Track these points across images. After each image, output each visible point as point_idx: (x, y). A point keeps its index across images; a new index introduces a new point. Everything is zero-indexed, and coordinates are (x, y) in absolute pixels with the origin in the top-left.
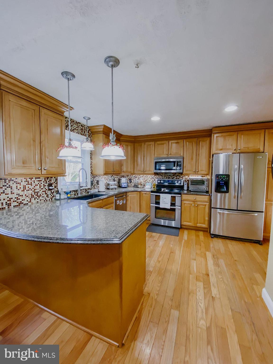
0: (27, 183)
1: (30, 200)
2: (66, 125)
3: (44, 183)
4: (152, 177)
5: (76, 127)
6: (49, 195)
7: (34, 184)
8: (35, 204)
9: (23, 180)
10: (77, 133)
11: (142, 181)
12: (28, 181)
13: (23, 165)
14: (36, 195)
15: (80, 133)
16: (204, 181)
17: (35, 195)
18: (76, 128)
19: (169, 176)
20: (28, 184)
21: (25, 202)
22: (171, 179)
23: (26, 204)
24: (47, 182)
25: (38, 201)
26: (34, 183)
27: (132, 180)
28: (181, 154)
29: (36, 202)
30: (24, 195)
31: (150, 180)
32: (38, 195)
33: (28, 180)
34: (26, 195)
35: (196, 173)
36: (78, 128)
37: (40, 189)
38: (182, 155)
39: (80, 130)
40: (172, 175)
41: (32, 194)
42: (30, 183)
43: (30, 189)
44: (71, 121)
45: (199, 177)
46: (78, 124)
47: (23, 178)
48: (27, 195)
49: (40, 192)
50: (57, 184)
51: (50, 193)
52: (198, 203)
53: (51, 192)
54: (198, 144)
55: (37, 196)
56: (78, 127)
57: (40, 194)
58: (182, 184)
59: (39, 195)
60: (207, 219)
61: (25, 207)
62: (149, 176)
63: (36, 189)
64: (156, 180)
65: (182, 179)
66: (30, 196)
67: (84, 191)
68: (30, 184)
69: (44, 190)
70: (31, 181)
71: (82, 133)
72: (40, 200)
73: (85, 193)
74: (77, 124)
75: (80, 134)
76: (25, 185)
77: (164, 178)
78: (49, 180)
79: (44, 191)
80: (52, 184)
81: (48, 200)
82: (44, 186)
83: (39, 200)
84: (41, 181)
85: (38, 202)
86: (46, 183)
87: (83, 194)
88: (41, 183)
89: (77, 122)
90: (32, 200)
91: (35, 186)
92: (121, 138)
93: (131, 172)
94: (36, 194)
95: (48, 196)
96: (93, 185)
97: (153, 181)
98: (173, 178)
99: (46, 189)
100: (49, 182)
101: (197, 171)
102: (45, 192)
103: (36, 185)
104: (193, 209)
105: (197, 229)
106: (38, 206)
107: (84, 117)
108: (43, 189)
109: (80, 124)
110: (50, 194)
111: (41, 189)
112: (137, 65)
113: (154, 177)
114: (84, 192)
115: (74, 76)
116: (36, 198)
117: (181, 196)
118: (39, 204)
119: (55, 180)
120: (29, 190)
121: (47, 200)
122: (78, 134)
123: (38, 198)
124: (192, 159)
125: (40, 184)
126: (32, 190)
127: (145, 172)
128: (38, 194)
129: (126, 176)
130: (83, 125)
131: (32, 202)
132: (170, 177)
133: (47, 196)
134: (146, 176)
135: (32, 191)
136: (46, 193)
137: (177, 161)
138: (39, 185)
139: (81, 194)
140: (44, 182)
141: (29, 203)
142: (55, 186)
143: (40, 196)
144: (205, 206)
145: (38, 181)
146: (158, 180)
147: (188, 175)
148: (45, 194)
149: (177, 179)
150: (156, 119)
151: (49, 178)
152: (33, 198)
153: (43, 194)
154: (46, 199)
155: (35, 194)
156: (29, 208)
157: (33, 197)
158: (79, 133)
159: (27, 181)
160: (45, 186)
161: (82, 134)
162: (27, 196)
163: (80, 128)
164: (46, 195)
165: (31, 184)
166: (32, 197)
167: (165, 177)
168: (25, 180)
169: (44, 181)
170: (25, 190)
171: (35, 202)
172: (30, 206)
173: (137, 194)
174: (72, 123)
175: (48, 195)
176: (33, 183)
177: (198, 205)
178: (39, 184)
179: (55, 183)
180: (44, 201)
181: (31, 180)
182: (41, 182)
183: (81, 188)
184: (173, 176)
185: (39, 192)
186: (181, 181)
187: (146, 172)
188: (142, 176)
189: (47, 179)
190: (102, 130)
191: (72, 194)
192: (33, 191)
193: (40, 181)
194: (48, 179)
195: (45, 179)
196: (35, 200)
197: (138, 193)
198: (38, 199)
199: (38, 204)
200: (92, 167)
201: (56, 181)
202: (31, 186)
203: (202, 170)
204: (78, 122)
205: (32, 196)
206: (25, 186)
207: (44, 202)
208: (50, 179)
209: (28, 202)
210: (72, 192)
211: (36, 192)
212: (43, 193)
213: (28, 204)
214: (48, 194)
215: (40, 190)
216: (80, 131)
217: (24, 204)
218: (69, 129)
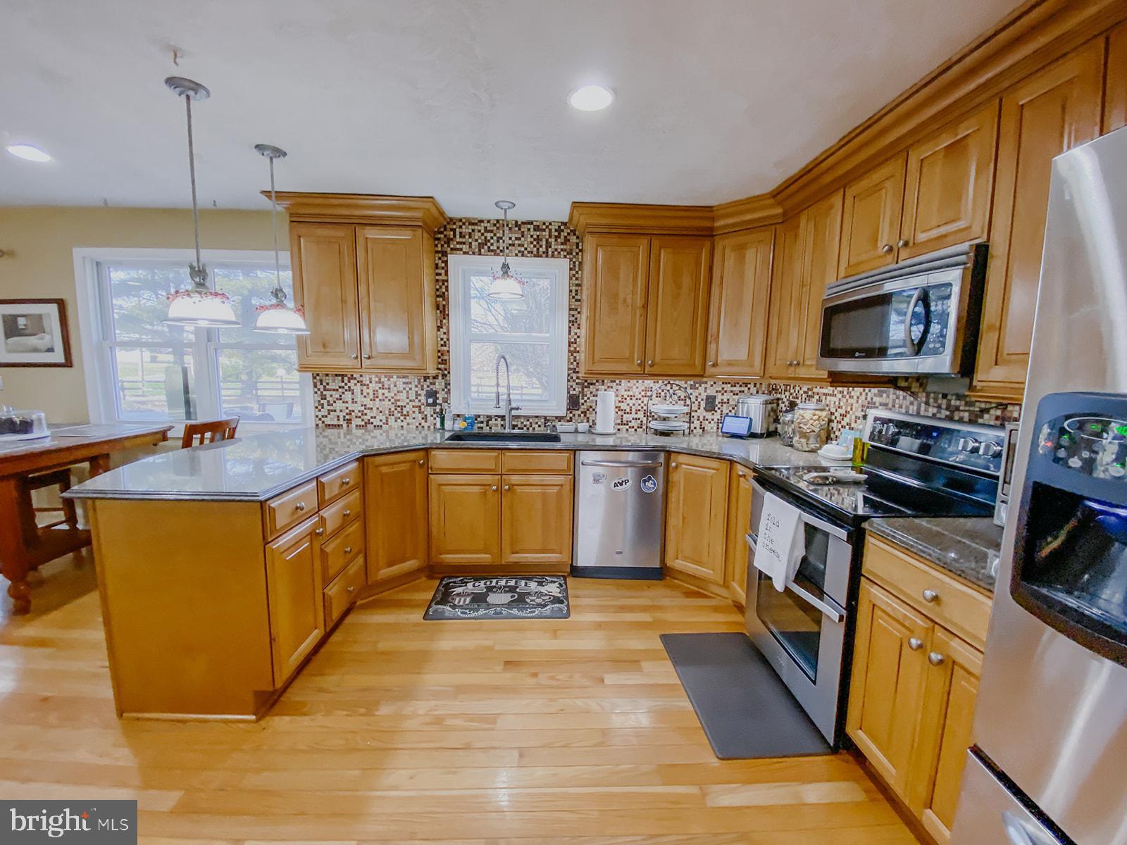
0: (380, 385)
1: (387, 421)
2: (479, 244)
3: (417, 389)
5: (513, 239)
6: (429, 416)
7: (394, 390)
8: (396, 429)
9: (373, 379)
10: (516, 255)
12: (383, 382)
13: (322, 349)
14: (399, 412)
15: (529, 252)
17: (396, 412)
18: (516, 242)
20: (383, 389)
21: (376, 422)
23: (378, 426)
24: (425, 386)
25: (402, 424)
26: (395, 386)
29: (398, 426)
30: (375, 409)
32: (402, 412)
33: (382, 380)
34: (378, 409)
36: (523, 239)
37: (408, 401)
39: (532, 243)
41: (390, 409)
42: (386, 386)
43: (386, 397)
44: (498, 225)
46: (522, 226)
47: (374, 376)
48: (380, 409)
49: (407, 406)
50: (448, 392)
51: (432, 413)
52: (955, 643)
53: (435, 410)
55: (402, 416)
56: (523, 236)
57: (408, 412)
59: (405, 413)
61: (377, 432)
63: (399, 401)
66: (387, 412)
67: (539, 423)
68: (386, 389)
69: (417, 403)
70: (389, 382)
71: (538, 249)
72: (408, 424)
73: (542, 428)
74: (519, 229)
75: (529, 255)
76: (378, 389)
78: (428, 384)
79: (417, 407)
80: (436, 392)
81: (426, 427)
82: (417, 395)
83: (404, 424)
84: (411, 383)
85: (402, 426)
86: (423, 390)
87: (534, 429)
88: (411, 389)
89: (519, 223)
90: (389, 420)
91: (396, 392)
94: (399, 409)
95: (426, 418)
96: (581, 410)
99: (422, 401)
100: (428, 387)
102: (420, 410)
103: (398, 392)
106: (402, 435)
108: (414, 401)
109: (529, 226)
110: (432, 416)
111: (411, 401)
114: (539, 426)
116: (399, 418)
118: (404, 432)
119: (443, 384)
120: (384, 400)
121: (423, 427)
122: (523, 256)
123: (402, 418)
125: (407, 389)
126: (389, 400)
128: (402, 409)
130: (544, 224)
131: (390, 424)
132: (957, 409)
133: (423, 419)
135: (390, 403)
136: (422, 410)
138: (404, 391)
139: (528, 429)
140: (416, 386)
141: (384, 426)
142: (443, 398)
143: (408, 415)
145: (404, 383)
148: (420, 413)
151: (428, 377)
152: (393, 417)
153: (414, 412)
154: (420, 424)
155: (396, 409)
156: (384, 434)
157: (393, 415)
158: (526, 252)
159: (380, 383)
160: (420, 395)
161: (538, 252)
162: (381, 412)
163: (532, 236)
164: (420, 415)
165: (389, 389)
166: (390, 415)
168: (377, 379)
169: (416, 384)
170: (377, 400)
171: (396, 426)
172: (387, 432)
173: (718, 470)
174: (501, 232)
175: (426, 415)
176: (392, 386)
178: (404, 389)
179: (443, 390)
180: (417, 427)
181: (389, 380)
182: (410, 386)
185: (405, 407)
189: (425, 381)
191: (497, 425)
192: (392, 403)
193: (407, 383)
194: (428, 380)
195: (419, 380)
196: (396, 421)
198: (402, 421)
199: (402, 432)
200: (578, 352)
201: (446, 387)
202: (389, 392)
204: (523, 223)
205: (391, 414)
206: (377, 391)
207: (417, 430)
208: (431, 381)
209: (381, 424)
210: (493, 419)
211: (399, 406)
212: (414, 409)
213: (381, 426)
214: (426, 413)
215: (408, 404)
216: (532, 246)
217: (375, 426)
218: (489, 250)
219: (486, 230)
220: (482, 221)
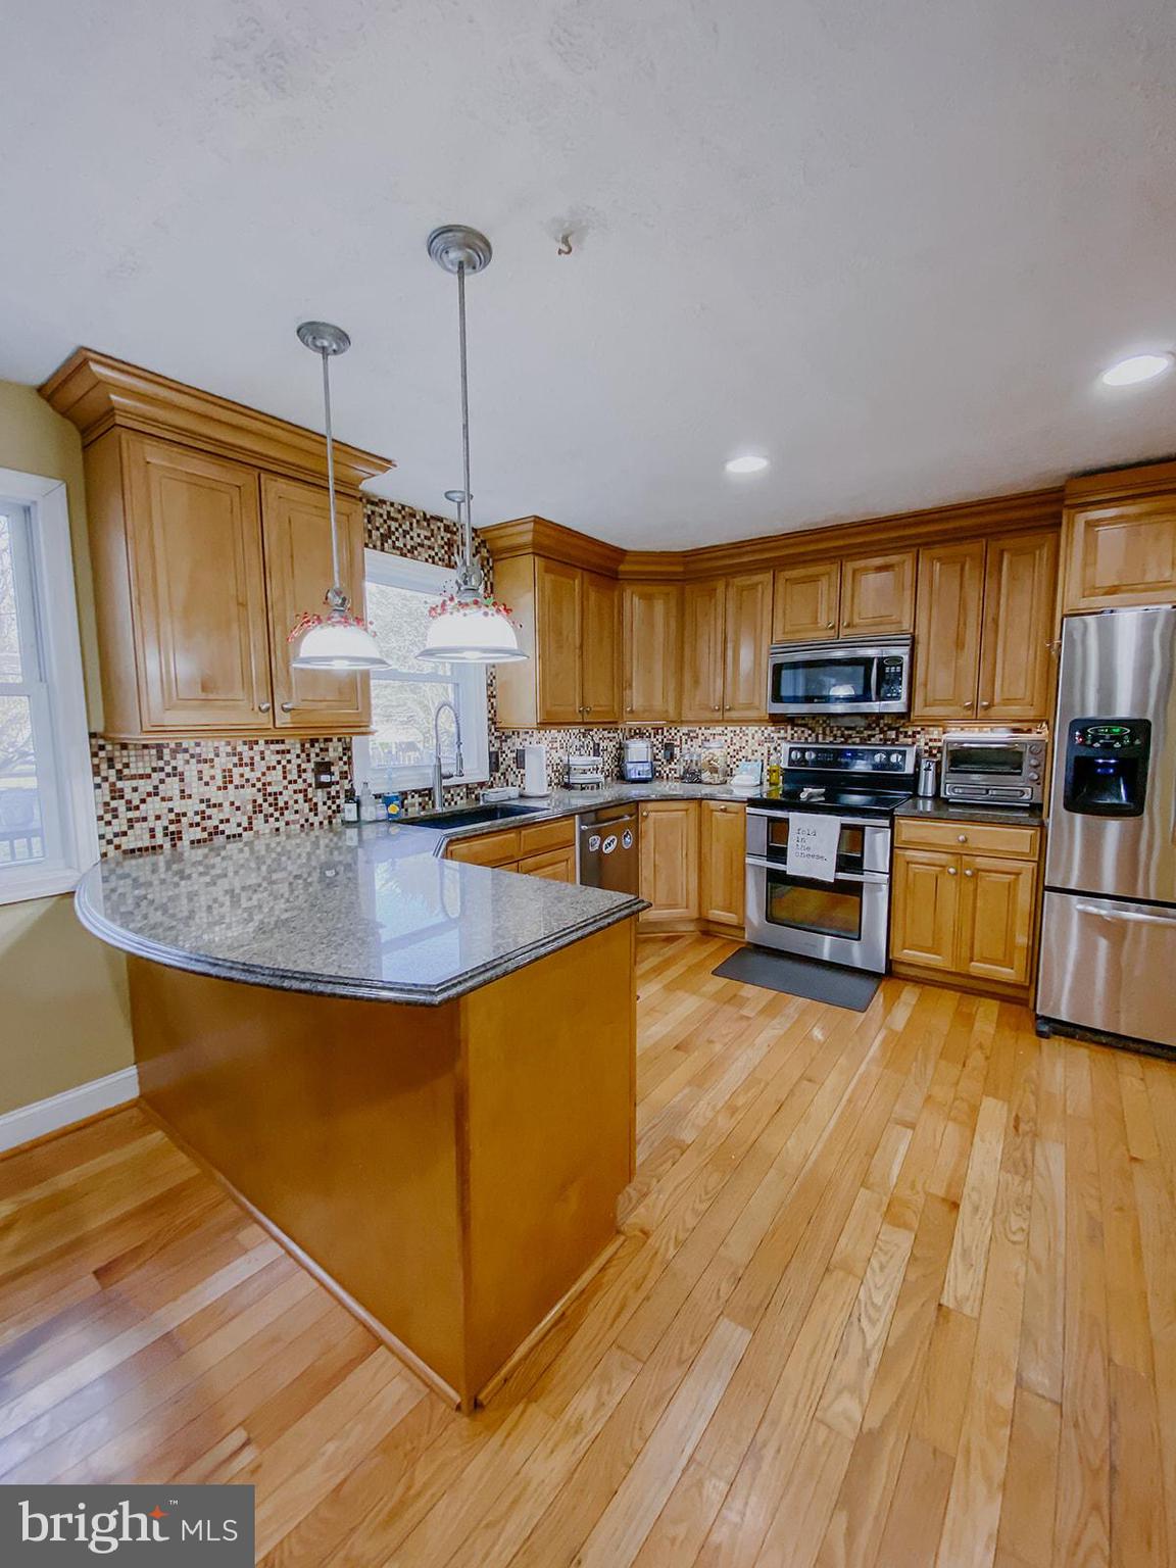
0: (236, 760)
1: (250, 823)
2: (381, 534)
3: (299, 761)
4: (766, 735)
5: (422, 537)
6: (320, 804)
7: (261, 766)
8: (267, 836)
9: (221, 749)
10: (427, 560)
11: (718, 753)
12: (240, 754)
13: (203, 696)
14: (270, 805)
15: (440, 559)
16: (1021, 754)
17: (265, 805)
18: (426, 542)
19: (848, 728)
20: (241, 765)
21: (231, 829)
22: (854, 744)
23: (234, 836)
24: (313, 755)
25: (277, 825)
26: (263, 759)
27: (677, 751)
28: (900, 622)
29: (271, 829)
30: (226, 804)
31: (756, 747)
32: (276, 804)
33: (239, 749)
34: (232, 804)
35: (978, 713)
36: (432, 539)
37: (285, 782)
38: (907, 625)
39: (443, 547)
40: (862, 722)
41: (255, 801)
42: (246, 760)
43: (248, 780)
44: (403, 512)
45: (996, 735)
46: (432, 521)
47: (223, 743)
48: (237, 804)
49: (284, 792)
50: (349, 762)
51: (325, 799)
52: (978, 859)
53: (329, 793)
54: (989, 569)
55: (276, 810)
56: (432, 536)
57: (286, 803)
58: (909, 769)
59: (281, 804)
60: (1022, 939)
61: (233, 847)
62: (752, 729)
63: (270, 784)
64: (785, 747)
65: (914, 743)
66: (250, 807)
67: (461, 794)
68: (246, 765)
69: (300, 785)
70: (251, 753)
71: (449, 557)
72: (287, 824)
73: (464, 801)
74: (428, 525)
75: (440, 563)
76: (231, 766)
77: (820, 737)
78: (318, 751)
79: (300, 791)
80: (330, 764)
81: (316, 824)
82: (301, 771)
83: (281, 824)
84: (289, 752)
85: (277, 830)
86: (309, 761)
87: (456, 803)
88: (289, 762)
89: (428, 517)
90: (254, 822)
91: (264, 770)
92: (622, 568)
93: (667, 711)
94: (271, 799)
95: (316, 809)
96: (501, 771)
97: (769, 754)
98: (863, 741)
99: (309, 781)
100: (317, 755)
101: (985, 703)
102: (306, 796)
103: (268, 768)
104: (949, 888)
105: (972, 988)
106: (279, 843)
107: (447, 495)
108: (295, 782)
109: (439, 524)
110: (325, 803)
111: (290, 782)
112: (565, 240)
113: (775, 735)
114: (462, 798)
115: (343, 338)
116: (272, 815)
117: (892, 826)
118: (283, 838)
119: (340, 749)
120: (243, 786)
121: (312, 824)
122: (433, 563)
123: (277, 814)
124: (960, 644)
125: (284, 762)
126: (254, 785)
127: (727, 714)
128: (276, 799)
129: (652, 732)
130: (455, 525)
131: (255, 828)
132: (850, 736)
133: (311, 810)
134: (738, 729)
135: (255, 789)
136: (310, 796)
137: (881, 660)
138: (279, 767)
139: (450, 804)
140: (298, 756)
141: (245, 834)
142: (341, 773)
143: (287, 808)
144: (1013, 877)
145: (278, 752)
146: (791, 749)
147: (939, 722)
148: (305, 801)
149: (885, 741)
150: (747, 464)
151: (317, 740)
152: (261, 816)
153: (296, 802)
154: (307, 820)
155: (265, 801)
156: (246, 849)
157: (261, 812)
158: (437, 558)
159: (234, 755)
160: (305, 771)
161: (450, 561)
162: (238, 809)
163: (442, 538)
164: (307, 804)
165: (252, 764)
166: (255, 812)
167: (828, 732)
168: (229, 749)
169: (299, 752)
170: (230, 786)
171: (267, 831)
172: (249, 844)
173: (686, 810)
174: (408, 523)
175: (316, 804)
176: (257, 758)
177: (976, 873)
178: (279, 762)
179: (341, 759)
180: (302, 826)
181: (251, 749)
182: (288, 757)
183: (446, 782)
184: (869, 727)
185: (281, 793)
186: (903, 753)
187: (734, 715)
188: (719, 730)
189: (312, 746)
190: (528, 538)
191: (413, 805)
192: (259, 790)
193: (283, 752)
194: (316, 745)
195: (303, 745)
196: (267, 821)
197: (693, 806)
198: (277, 820)
199: (278, 839)
200: (494, 697)
201: (345, 754)
202: (252, 770)
203: (1007, 701)
204: (432, 517)
205: (257, 809)
206: (230, 771)
207: (302, 831)
208: (322, 746)
209: (240, 830)
210: (409, 797)
211: (270, 794)
212: (296, 797)
213: (240, 835)
214: (315, 800)
215: (286, 788)
216: (443, 551)
217: (228, 837)
218: (394, 547)
219: (389, 517)
220: (383, 502)
